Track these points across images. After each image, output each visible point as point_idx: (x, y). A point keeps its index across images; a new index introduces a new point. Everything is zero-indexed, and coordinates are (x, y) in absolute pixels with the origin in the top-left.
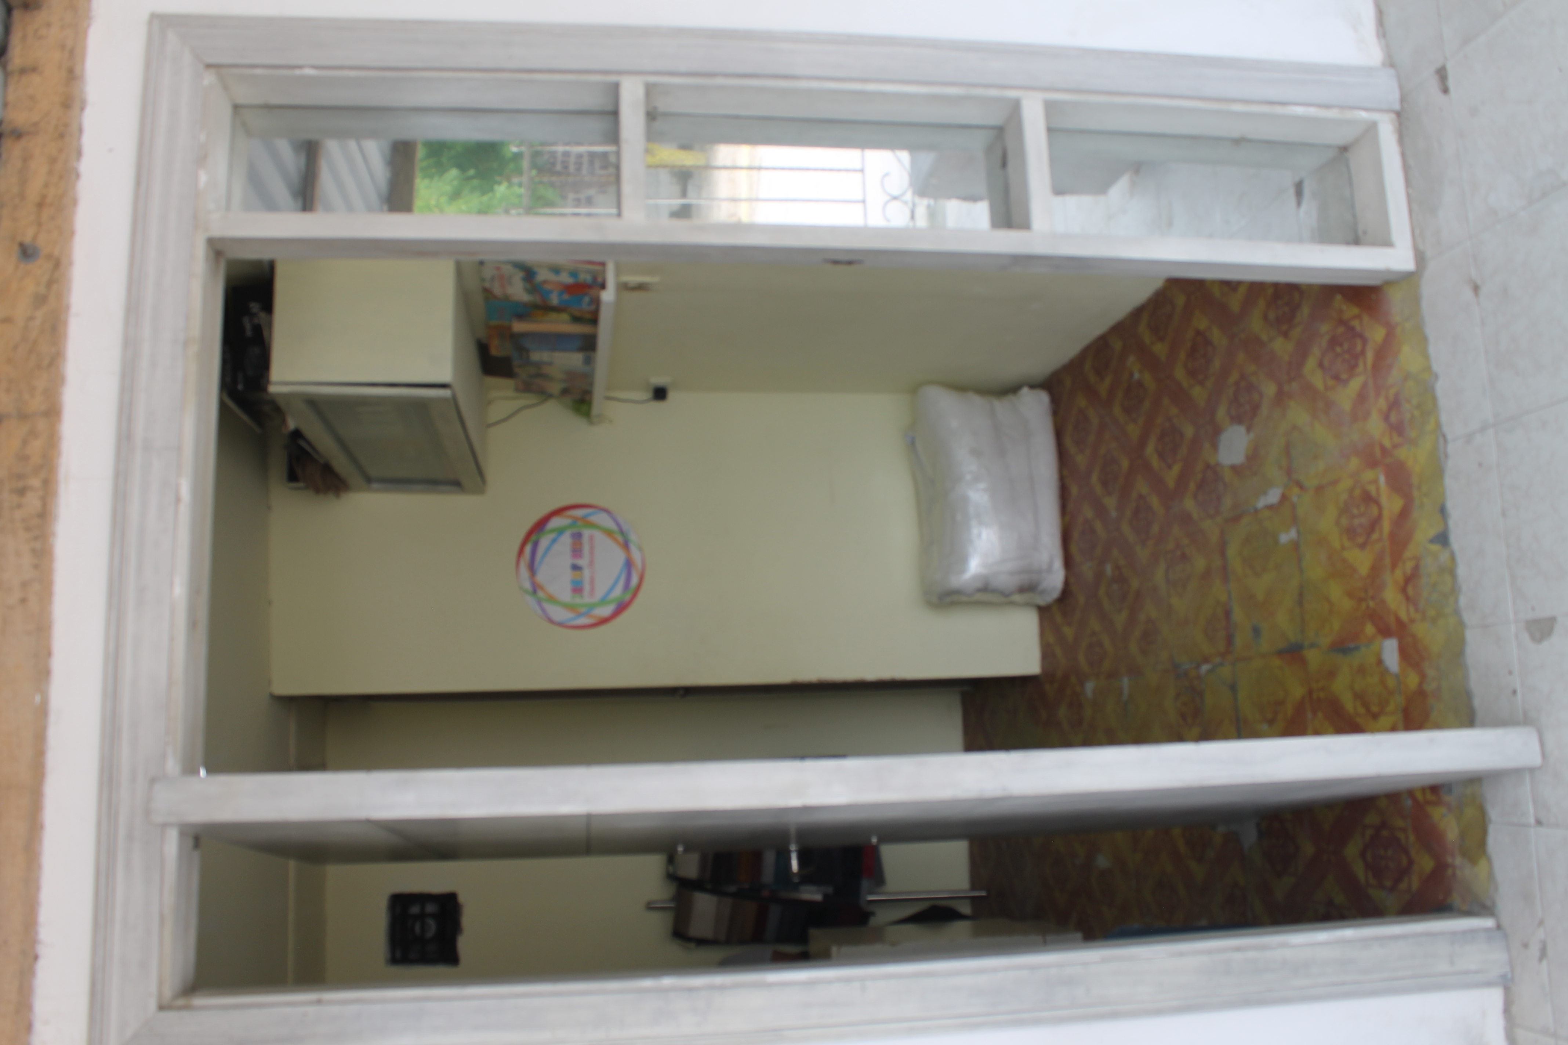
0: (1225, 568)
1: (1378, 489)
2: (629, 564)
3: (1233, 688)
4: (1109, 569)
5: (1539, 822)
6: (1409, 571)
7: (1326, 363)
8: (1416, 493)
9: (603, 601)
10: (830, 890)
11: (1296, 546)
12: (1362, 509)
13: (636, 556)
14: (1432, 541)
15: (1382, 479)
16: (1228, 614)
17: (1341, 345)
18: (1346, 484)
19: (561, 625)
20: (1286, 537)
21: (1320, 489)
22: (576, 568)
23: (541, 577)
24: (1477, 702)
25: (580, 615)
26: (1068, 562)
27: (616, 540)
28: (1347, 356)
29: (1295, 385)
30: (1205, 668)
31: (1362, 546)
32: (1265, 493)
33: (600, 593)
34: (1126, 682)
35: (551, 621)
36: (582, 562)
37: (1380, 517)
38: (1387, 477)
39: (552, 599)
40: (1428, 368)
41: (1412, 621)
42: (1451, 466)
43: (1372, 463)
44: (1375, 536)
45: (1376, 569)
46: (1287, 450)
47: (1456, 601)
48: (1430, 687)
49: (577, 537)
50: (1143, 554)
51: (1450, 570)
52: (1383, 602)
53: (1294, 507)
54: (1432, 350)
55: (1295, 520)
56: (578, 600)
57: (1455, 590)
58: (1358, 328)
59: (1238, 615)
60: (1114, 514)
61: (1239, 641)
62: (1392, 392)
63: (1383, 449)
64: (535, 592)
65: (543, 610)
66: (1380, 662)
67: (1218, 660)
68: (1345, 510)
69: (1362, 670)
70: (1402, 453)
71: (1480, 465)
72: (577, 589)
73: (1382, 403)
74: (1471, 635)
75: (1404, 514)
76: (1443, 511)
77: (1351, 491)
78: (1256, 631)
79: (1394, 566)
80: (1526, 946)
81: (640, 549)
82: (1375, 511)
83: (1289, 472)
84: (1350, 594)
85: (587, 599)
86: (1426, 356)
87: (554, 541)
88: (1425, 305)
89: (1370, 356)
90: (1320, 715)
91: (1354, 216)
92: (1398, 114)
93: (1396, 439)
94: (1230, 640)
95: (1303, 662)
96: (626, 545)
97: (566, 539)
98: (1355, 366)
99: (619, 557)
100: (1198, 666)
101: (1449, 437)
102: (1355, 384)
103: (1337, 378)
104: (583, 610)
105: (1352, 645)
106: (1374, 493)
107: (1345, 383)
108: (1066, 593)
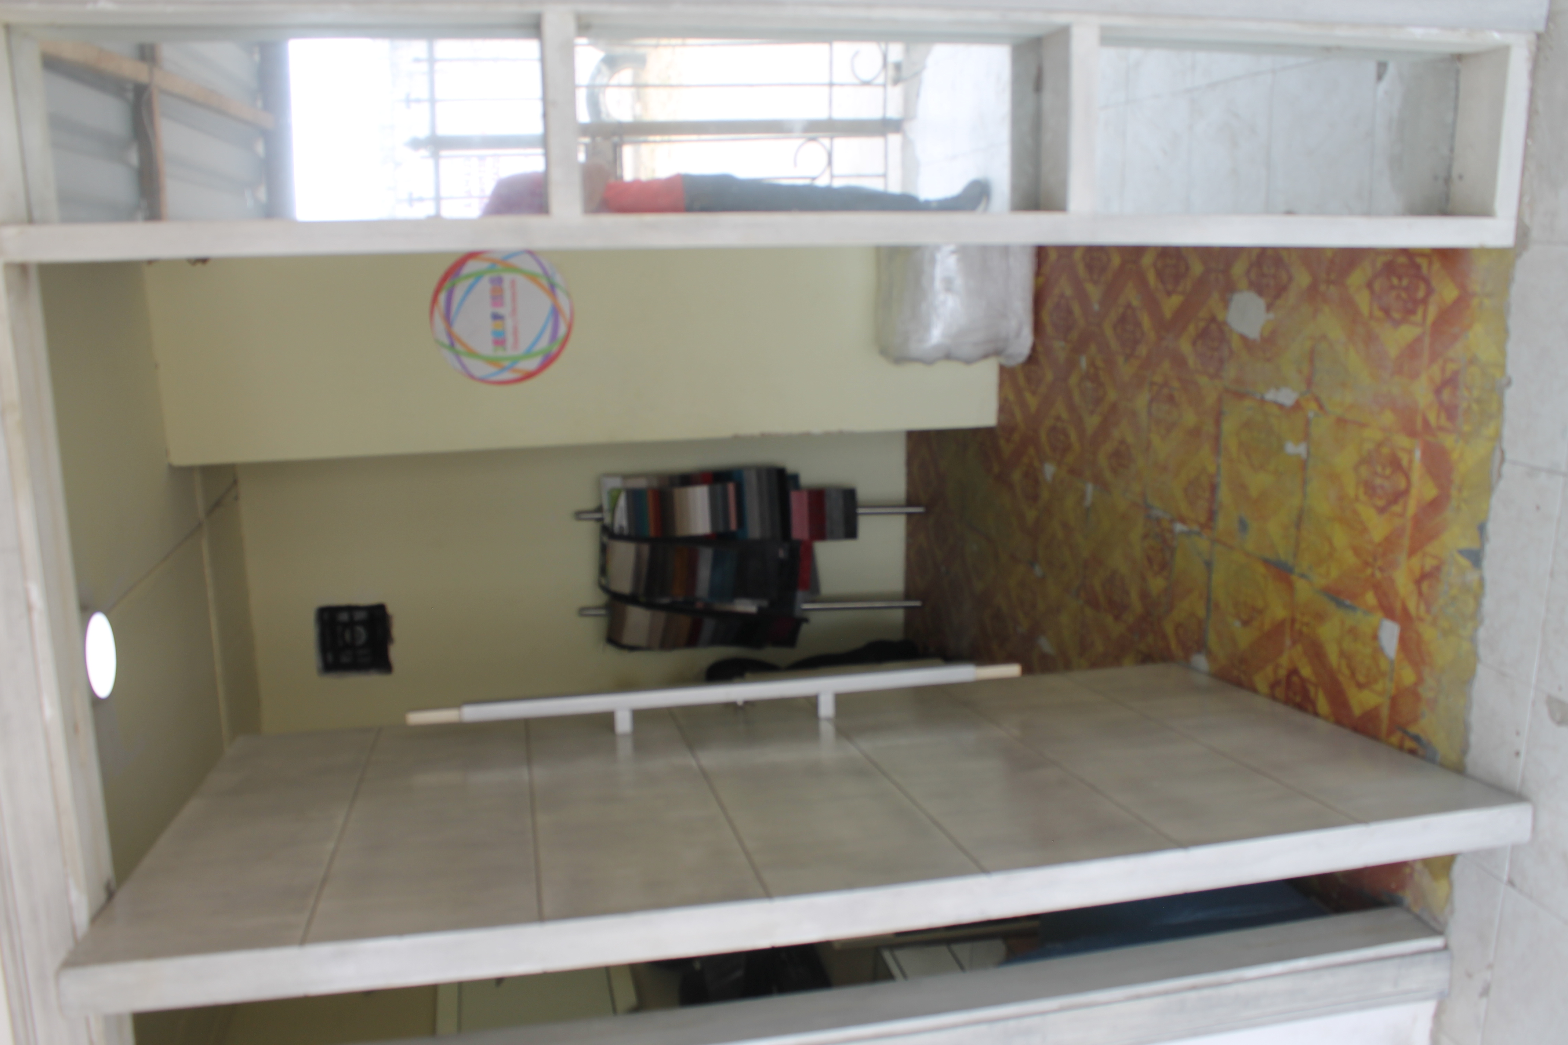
0: (1217, 438)
1: (1411, 461)
2: (556, 312)
3: (1209, 565)
4: (1084, 362)
5: (1511, 883)
6: (1428, 568)
7: (1377, 286)
8: (1454, 493)
9: (529, 354)
10: (765, 603)
11: (1303, 465)
12: (1388, 471)
13: (564, 302)
14: (1461, 552)
15: (1418, 454)
16: (1214, 488)
17: (1400, 278)
18: (1373, 434)
19: (483, 380)
20: (1295, 449)
21: (1341, 422)
22: (496, 317)
23: (459, 328)
24: (1473, 739)
25: (503, 369)
26: (1038, 327)
27: (540, 285)
28: (1404, 295)
29: (1333, 290)
30: (1179, 527)
31: (1381, 510)
32: (1278, 388)
33: (524, 345)
34: (1090, 488)
35: (472, 377)
36: (504, 311)
37: (1406, 492)
38: (1424, 453)
39: (472, 353)
40: (1502, 367)
41: (1421, 619)
42: (1502, 486)
43: (1412, 433)
44: (1397, 508)
45: (1390, 543)
46: (1312, 356)
47: (1475, 629)
48: (1426, 693)
49: (497, 282)
50: (1126, 370)
51: (1477, 593)
52: (1392, 581)
53: (1308, 423)
54: (1511, 347)
55: (1306, 436)
56: (500, 353)
57: (1476, 617)
58: (1425, 270)
59: (1224, 494)
60: (1096, 307)
61: (1221, 523)
62: (1451, 367)
63: (1426, 422)
64: (452, 345)
65: (464, 366)
66: (1375, 637)
67: (1196, 528)
68: (1367, 460)
69: (1353, 632)
70: (1448, 441)
71: (1538, 508)
72: (499, 342)
73: (1435, 370)
74: (1482, 671)
75: (1435, 506)
76: (1482, 528)
77: (1380, 445)
78: (1243, 525)
79: (1412, 552)
80: (1469, 976)
81: (568, 295)
82: (1403, 484)
83: (1309, 382)
84: (1357, 551)
85: (510, 351)
86: (1503, 352)
87: (471, 288)
88: (1515, 290)
89: (1432, 311)
90: (1299, 648)
91: (1452, 150)
92: (1539, 36)
93: (1443, 421)
94: (1212, 515)
95: (1290, 587)
96: (552, 289)
97: (485, 286)
98: (1412, 312)
99: (545, 303)
100: (1172, 521)
101: (1508, 456)
102: (1407, 333)
103: (1387, 311)
104: (507, 363)
105: (1348, 602)
106: (1405, 463)
107: (1397, 324)
108: (1032, 358)
